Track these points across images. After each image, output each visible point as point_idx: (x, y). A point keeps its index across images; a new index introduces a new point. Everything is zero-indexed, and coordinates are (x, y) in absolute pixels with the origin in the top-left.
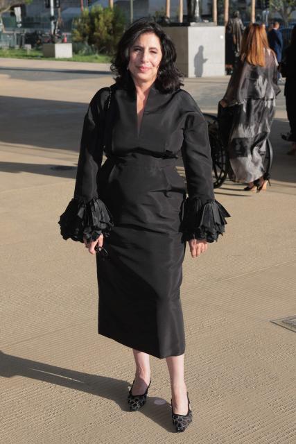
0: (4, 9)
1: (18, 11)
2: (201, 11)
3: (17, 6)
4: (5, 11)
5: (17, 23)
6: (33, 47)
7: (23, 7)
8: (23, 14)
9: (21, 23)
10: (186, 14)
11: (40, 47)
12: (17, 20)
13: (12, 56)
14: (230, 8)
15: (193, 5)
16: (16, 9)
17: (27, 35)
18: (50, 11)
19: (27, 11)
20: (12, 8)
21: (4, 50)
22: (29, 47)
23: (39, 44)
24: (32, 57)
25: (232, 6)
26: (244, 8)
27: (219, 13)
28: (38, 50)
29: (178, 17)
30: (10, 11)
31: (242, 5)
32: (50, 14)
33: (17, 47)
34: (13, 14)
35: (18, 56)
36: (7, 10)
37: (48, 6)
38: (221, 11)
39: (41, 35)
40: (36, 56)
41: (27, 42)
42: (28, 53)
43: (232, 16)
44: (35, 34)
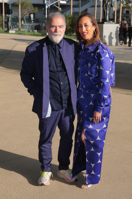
0: (26, 15)
1: (32, 16)
2: (109, 17)
3: (32, 14)
4: (27, 15)
5: (32, 21)
6: (37, 31)
7: (34, 14)
8: (34, 17)
9: (33, 21)
10: (103, 18)
11: (41, 31)
12: (32, 20)
13: (29, 35)
14: (122, 16)
15: (106, 14)
16: (31, 15)
17: (35, 26)
18: (45, 16)
19: (36, 16)
20: (30, 15)
21: (26, 32)
22: (36, 31)
23: (40, 30)
24: (37, 35)
25: (123, 15)
26: (128, 16)
27: (117, 18)
28: (40, 32)
29: (99, 20)
30: (29, 16)
31: (127, 15)
32: (45, 17)
33: (31, 31)
34: (30, 17)
35: (31, 35)
36: (28, 15)
37: (45, 14)
38: (118, 18)
39: (41, 26)
40: (39, 35)
41: (35, 29)
42: (36, 34)
43: (123, 20)
44: (39, 25)
